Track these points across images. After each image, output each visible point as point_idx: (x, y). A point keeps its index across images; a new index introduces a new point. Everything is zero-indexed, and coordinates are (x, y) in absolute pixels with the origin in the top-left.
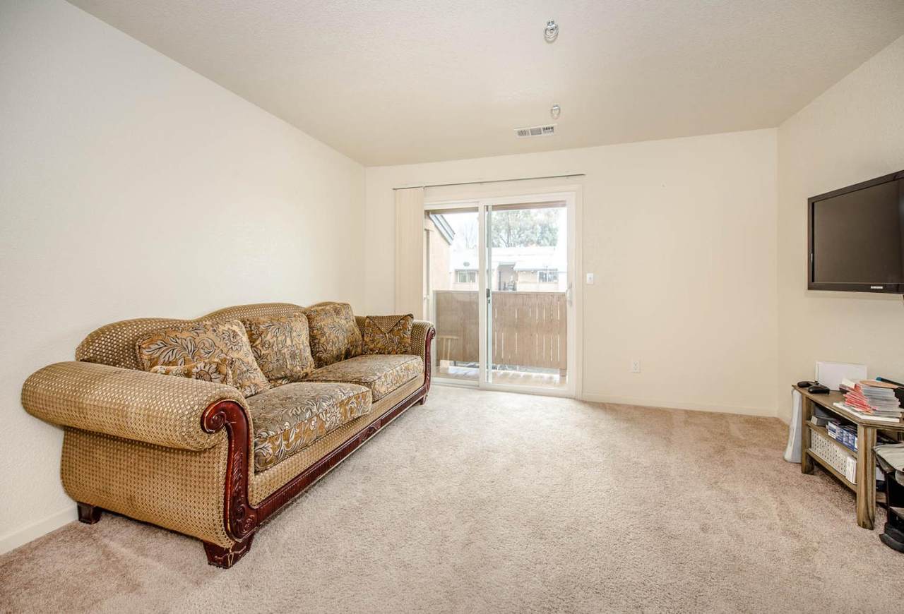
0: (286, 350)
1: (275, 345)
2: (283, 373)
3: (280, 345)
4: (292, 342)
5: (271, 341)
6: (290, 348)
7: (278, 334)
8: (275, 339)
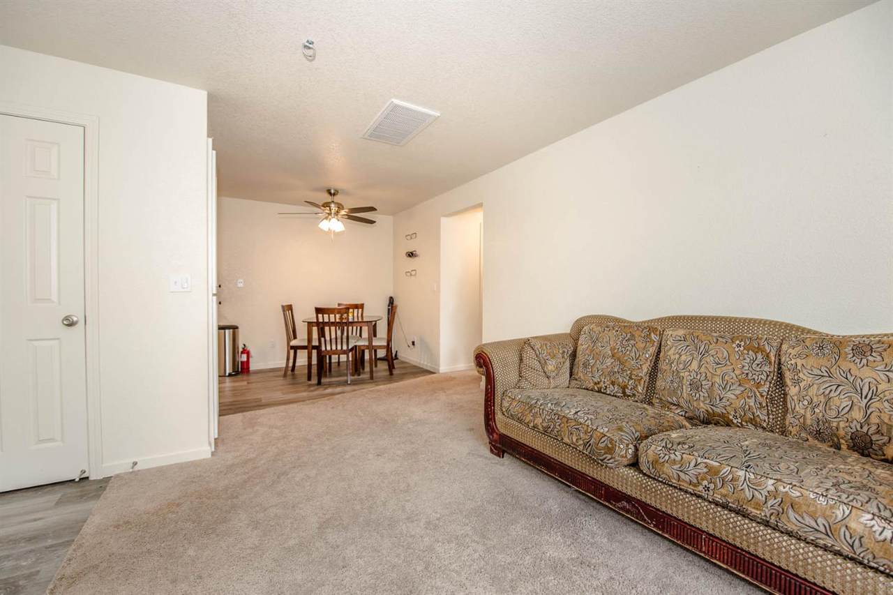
0: (687, 373)
1: (675, 363)
2: (674, 399)
3: (681, 366)
4: (700, 367)
5: (673, 357)
6: (693, 374)
7: (683, 352)
8: (677, 356)
